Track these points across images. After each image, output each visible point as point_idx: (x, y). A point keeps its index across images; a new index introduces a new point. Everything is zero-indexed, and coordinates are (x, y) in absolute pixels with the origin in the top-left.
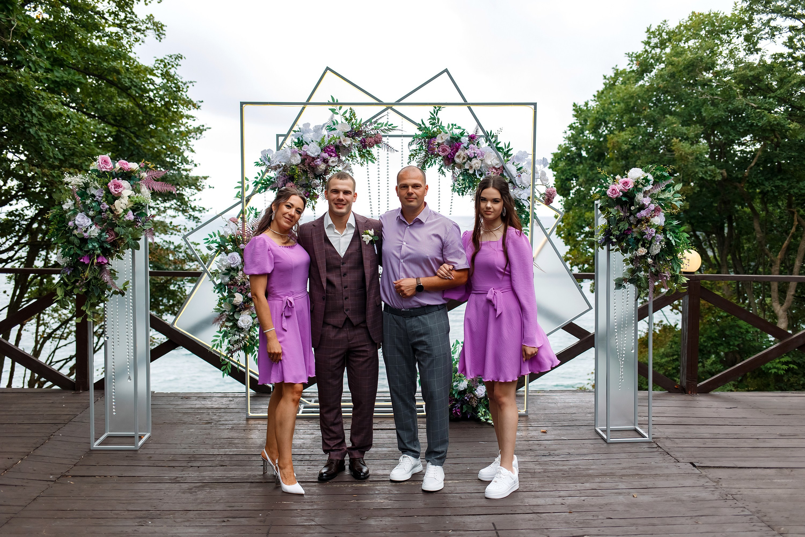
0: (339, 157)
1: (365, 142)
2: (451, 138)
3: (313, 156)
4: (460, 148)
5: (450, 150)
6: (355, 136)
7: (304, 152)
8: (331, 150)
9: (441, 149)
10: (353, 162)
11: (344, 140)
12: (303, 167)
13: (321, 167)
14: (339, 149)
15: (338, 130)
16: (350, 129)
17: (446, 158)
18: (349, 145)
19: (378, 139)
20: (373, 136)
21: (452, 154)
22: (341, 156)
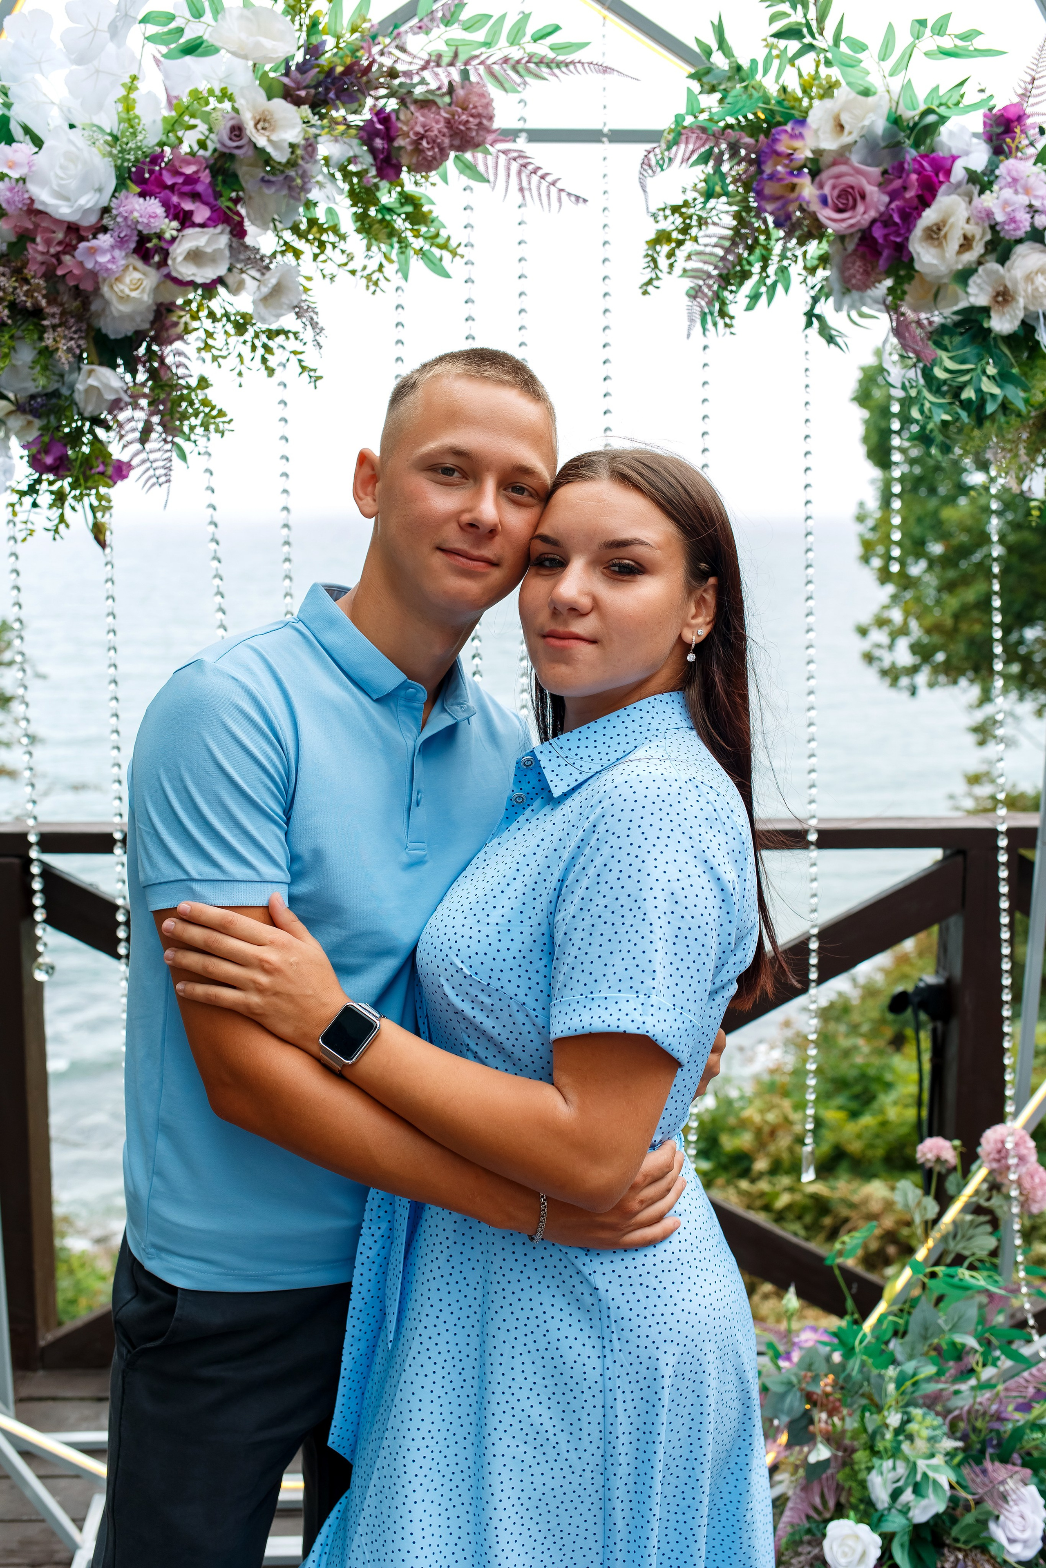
0: (238, 232)
1: (389, 136)
2: (896, 121)
3: (64, 211)
4: (941, 183)
5: (886, 199)
6: (332, 95)
7: (11, 190)
8: (180, 180)
9: (834, 187)
10: (322, 266)
11: (263, 122)
12: (15, 288)
13: (123, 288)
14: (235, 176)
15: (223, 52)
16: (299, 57)
17: (858, 245)
18: (292, 153)
19: (472, 116)
20: (439, 101)
21: (897, 219)
22: (248, 226)
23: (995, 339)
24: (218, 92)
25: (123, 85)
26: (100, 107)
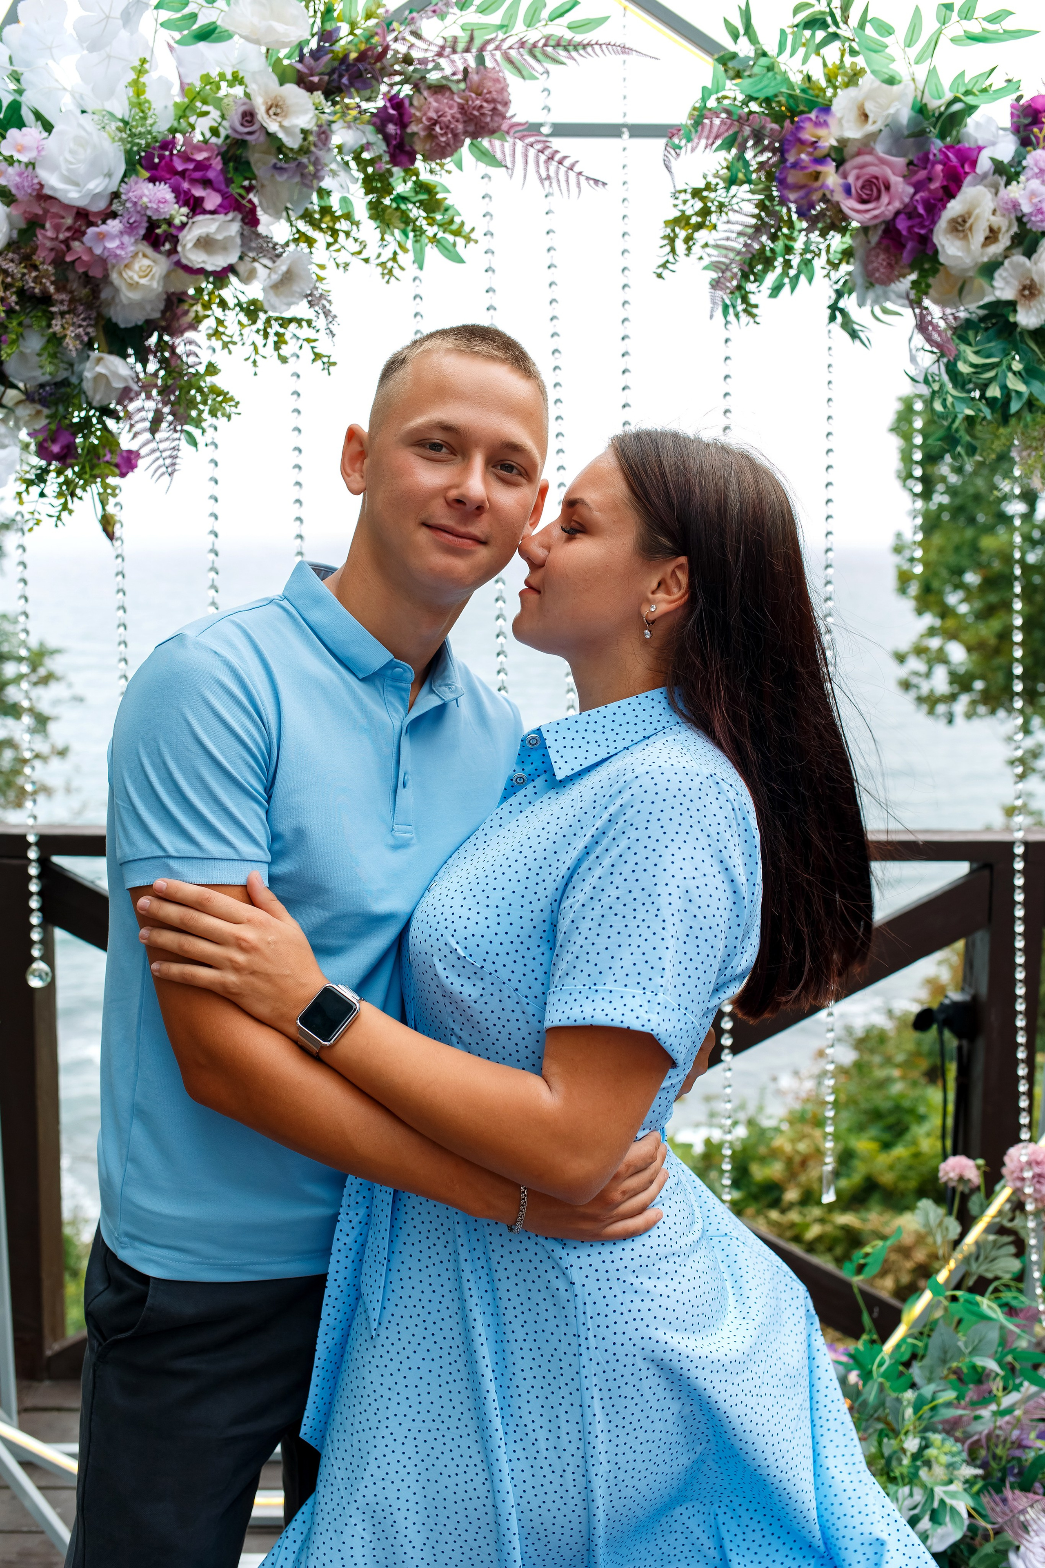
0: (250, 220)
1: (402, 121)
2: (921, 110)
3: (73, 195)
4: (967, 174)
5: (911, 190)
6: (345, 80)
7: (20, 175)
8: (191, 166)
9: (858, 178)
10: (335, 255)
11: (276, 108)
12: (24, 275)
13: (133, 274)
14: (248, 163)
15: (236, 37)
16: (313, 44)
17: (882, 238)
18: (305, 139)
19: (486, 101)
20: (454, 87)
21: (921, 211)
22: (260, 212)
23: (1021, 333)
24: (229, 77)
25: (133, 68)
26: (111, 93)
